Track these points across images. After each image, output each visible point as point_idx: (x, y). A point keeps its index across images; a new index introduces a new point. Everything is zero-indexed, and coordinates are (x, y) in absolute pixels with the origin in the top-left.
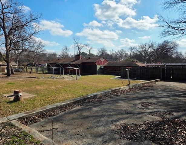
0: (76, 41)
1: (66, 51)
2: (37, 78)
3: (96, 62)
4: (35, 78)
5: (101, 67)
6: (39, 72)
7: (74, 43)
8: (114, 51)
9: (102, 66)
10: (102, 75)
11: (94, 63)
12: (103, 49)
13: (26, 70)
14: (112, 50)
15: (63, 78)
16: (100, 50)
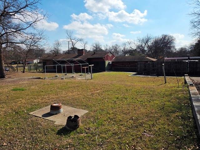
0: (69, 35)
1: (58, 46)
2: (42, 79)
3: (104, 58)
4: (39, 78)
5: (109, 63)
6: (32, 71)
7: (67, 37)
8: (109, 46)
9: (111, 62)
10: (111, 72)
11: (102, 58)
12: (97, 45)
13: (16, 69)
14: (107, 45)
15: (72, 77)
16: (95, 45)
